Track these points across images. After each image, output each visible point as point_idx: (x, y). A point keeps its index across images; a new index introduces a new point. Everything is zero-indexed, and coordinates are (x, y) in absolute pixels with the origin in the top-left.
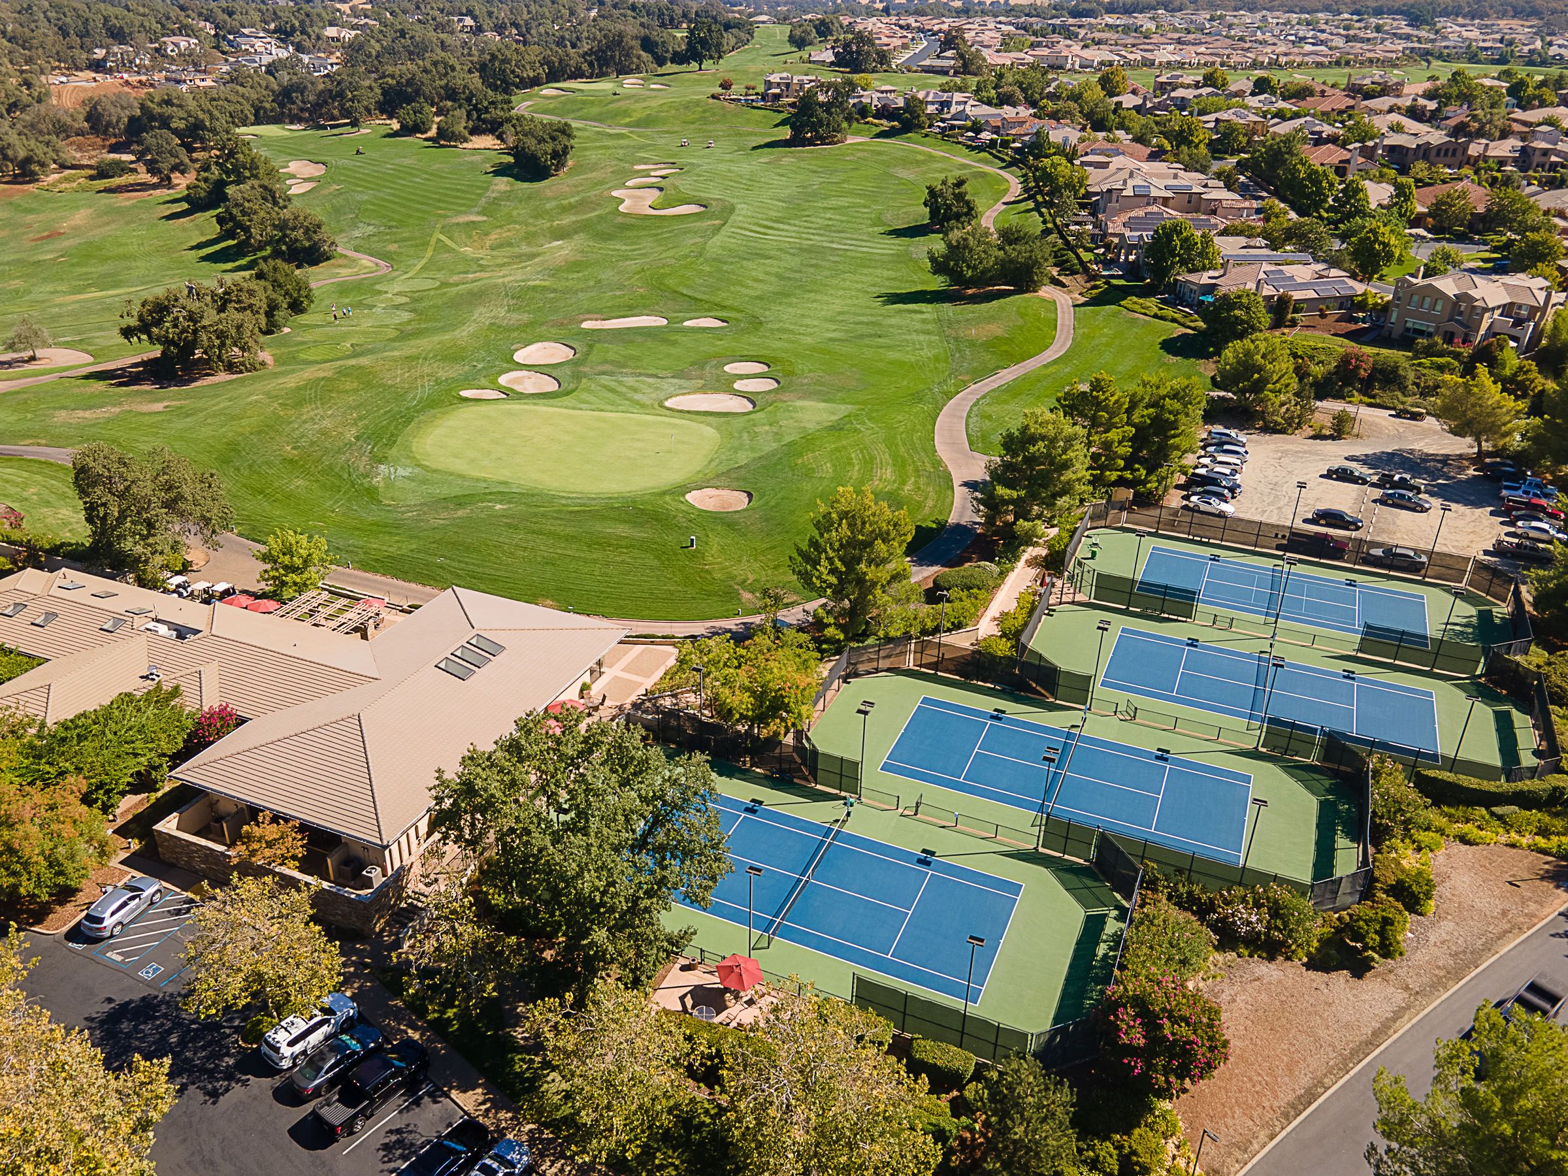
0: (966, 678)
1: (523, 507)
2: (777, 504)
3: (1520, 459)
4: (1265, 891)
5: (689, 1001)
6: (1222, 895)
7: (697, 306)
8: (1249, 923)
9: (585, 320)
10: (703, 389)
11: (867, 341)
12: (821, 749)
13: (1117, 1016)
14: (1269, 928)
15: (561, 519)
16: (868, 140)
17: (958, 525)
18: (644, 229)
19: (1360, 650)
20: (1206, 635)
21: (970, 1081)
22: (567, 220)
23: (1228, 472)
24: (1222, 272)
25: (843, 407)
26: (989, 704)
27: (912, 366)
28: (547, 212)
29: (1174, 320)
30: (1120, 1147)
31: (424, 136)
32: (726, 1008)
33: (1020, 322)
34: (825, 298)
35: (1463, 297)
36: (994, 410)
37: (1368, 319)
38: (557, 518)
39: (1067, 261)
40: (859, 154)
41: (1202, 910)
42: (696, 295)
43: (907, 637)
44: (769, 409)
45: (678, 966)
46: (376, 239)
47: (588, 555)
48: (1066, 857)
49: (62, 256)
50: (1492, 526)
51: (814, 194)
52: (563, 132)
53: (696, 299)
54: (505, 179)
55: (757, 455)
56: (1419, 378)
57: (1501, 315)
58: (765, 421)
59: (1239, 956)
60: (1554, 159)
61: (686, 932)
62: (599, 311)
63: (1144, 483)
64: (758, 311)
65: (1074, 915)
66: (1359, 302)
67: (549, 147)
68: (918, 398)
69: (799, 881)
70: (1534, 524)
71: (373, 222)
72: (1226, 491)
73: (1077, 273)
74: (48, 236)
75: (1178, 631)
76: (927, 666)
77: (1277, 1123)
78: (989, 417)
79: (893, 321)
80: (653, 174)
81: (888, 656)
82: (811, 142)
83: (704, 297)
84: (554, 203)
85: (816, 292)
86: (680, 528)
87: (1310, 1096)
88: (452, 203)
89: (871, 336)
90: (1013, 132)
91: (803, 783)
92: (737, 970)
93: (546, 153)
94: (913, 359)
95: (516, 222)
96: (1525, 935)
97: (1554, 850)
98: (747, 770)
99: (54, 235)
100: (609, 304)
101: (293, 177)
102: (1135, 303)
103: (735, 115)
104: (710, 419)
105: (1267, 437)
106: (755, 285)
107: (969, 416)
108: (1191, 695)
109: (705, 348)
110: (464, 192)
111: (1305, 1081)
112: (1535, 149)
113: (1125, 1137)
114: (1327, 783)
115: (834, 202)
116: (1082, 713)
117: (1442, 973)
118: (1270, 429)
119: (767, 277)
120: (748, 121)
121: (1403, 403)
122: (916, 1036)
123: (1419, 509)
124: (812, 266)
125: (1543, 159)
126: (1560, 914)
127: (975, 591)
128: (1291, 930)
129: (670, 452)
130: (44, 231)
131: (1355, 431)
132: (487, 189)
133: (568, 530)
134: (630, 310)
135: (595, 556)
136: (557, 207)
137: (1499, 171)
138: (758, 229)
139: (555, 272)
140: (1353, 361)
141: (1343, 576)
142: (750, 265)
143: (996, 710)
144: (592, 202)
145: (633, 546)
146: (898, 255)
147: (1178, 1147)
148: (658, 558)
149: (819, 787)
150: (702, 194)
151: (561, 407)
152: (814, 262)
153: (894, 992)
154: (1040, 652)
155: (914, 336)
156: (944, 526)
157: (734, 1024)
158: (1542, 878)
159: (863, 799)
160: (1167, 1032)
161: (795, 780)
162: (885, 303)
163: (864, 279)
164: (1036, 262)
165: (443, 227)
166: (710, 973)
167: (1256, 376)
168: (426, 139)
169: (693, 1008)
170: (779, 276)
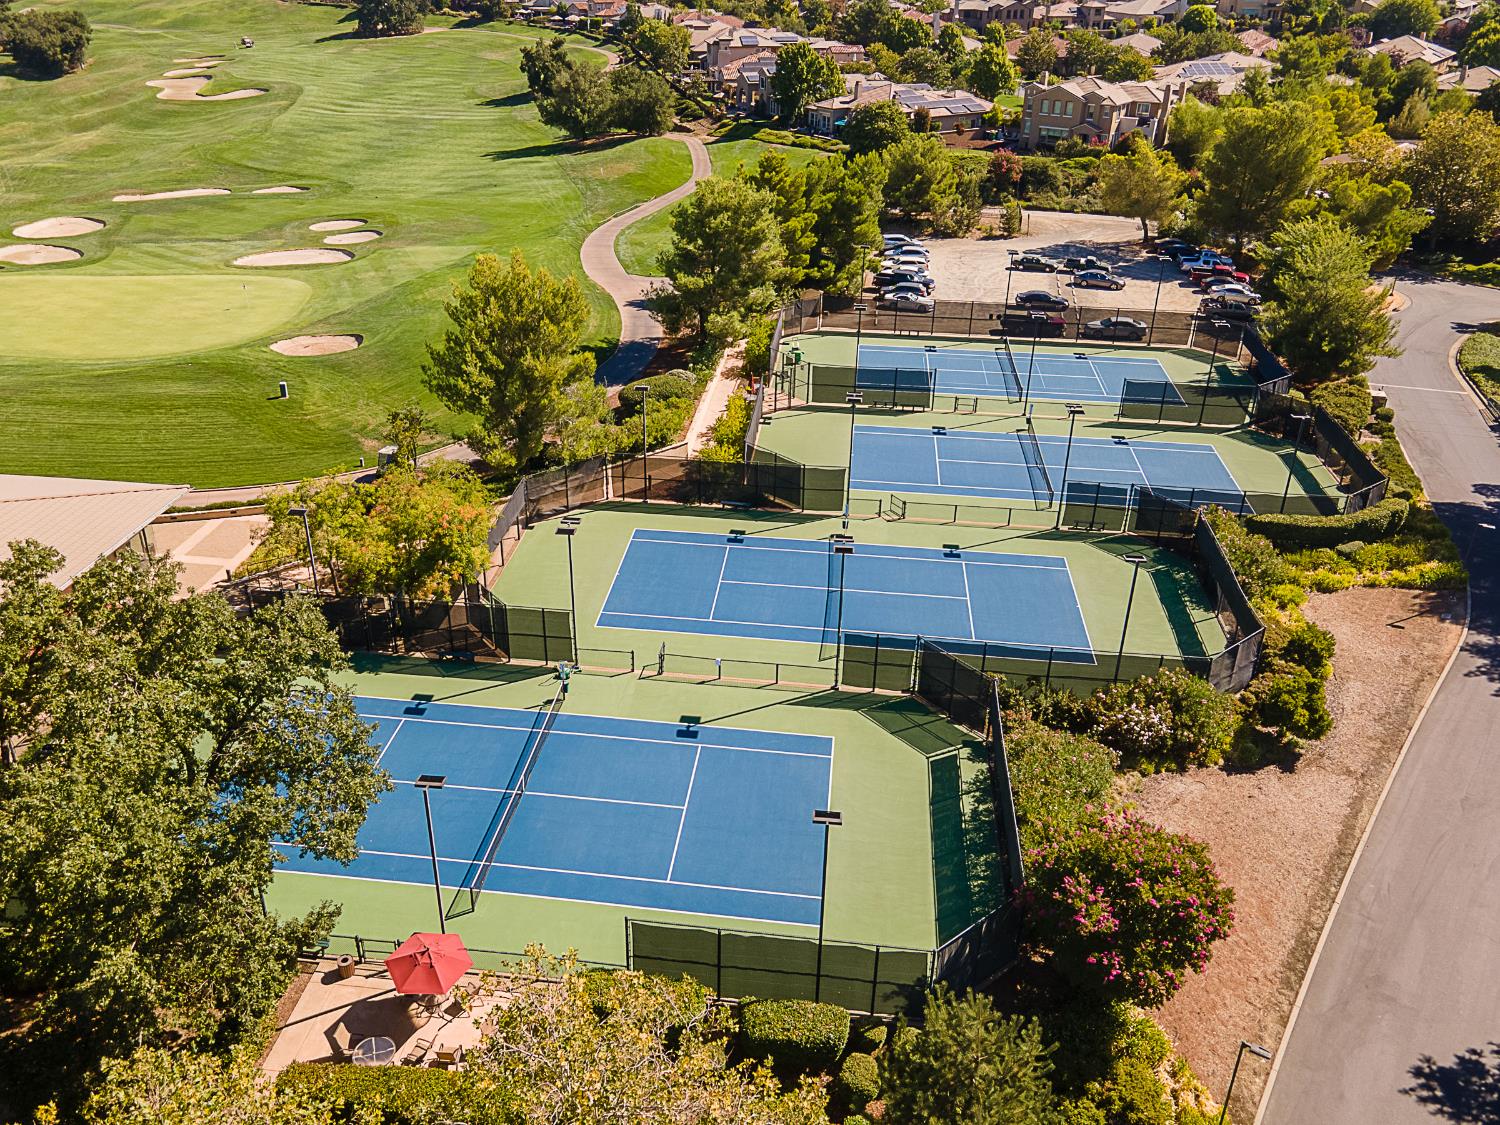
0: (685, 502)
1: (21, 378)
2: (397, 339)
3: (1186, 235)
4: (1155, 681)
5: (343, 1036)
6: (1099, 700)
7: (266, 175)
8: (1150, 726)
9: (118, 195)
10: (284, 247)
11: (481, 191)
12: (509, 602)
13: (1063, 891)
14: (1174, 728)
15: (80, 385)
16: (446, 30)
17: (633, 343)
18: (192, 115)
19: (1122, 414)
20: (949, 422)
21: (847, 1052)
22: (89, 113)
23: (914, 268)
24: (852, 97)
25: (465, 248)
26: (723, 526)
27: (540, 207)
28: (63, 107)
29: (814, 146)
30: (1104, 1103)
32: (413, 1029)
33: (652, 159)
34: (424, 161)
35: (1091, 97)
36: (642, 237)
37: (1001, 134)
38: (74, 385)
39: (687, 108)
40: (440, 43)
41: (1081, 724)
42: (266, 167)
43: (602, 461)
44: (372, 256)
45: (318, 976)
47: (125, 421)
48: (877, 691)
50: (1186, 295)
51: (395, 77)
52: (74, 23)
53: (266, 171)
54: (4, 77)
55: (363, 300)
56: (1067, 178)
57: (1126, 115)
58: (369, 267)
59: (1144, 775)
60: (1106, 17)
61: (320, 915)
62: (137, 186)
63: (833, 281)
64: (345, 177)
65: (915, 766)
66: (990, 118)
67: (57, 38)
68: (552, 232)
69: (506, 797)
70: (1227, 286)
72: (921, 286)
73: (701, 118)
75: (919, 422)
76: (633, 495)
77: (1281, 998)
78: (641, 244)
79: (507, 172)
80: (196, 65)
81: (580, 488)
82: (384, 33)
83: (276, 168)
84: (71, 99)
85: (413, 156)
86: (263, 379)
87: (1303, 949)
89: (485, 186)
90: (602, 13)
91: (490, 660)
92: (424, 960)
93: (54, 45)
94: (539, 200)
95: (22, 120)
96: (1441, 681)
97: (1419, 582)
98: (401, 658)
100: (151, 179)
102: (770, 134)
103: (292, 13)
104: (295, 272)
105: (940, 241)
106: (339, 154)
107: (616, 245)
108: (957, 481)
109: (284, 212)
111: (1290, 927)
112: (1090, 8)
113: (1108, 1084)
114: (1151, 552)
115: (419, 82)
116: (841, 521)
117: (1378, 745)
118: (942, 234)
119: (351, 147)
120: (308, 18)
121: (1058, 203)
122: (746, 999)
123: (1113, 286)
124: (403, 135)
125: (1098, 18)
126: (1462, 649)
127: (673, 399)
128: (1202, 726)
129: (245, 307)
131: (1024, 228)
133: (92, 397)
134: (180, 183)
135: (137, 421)
136: (77, 101)
137: (1062, 29)
138: (333, 108)
139: (76, 156)
140: (1005, 163)
141: (1070, 352)
142: (329, 137)
143: (732, 532)
144: (121, 94)
145: (197, 406)
146: (500, 119)
147: (1173, 1075)
148: (234, 414)
149: (513, 662)
150: (263, 82)
151: (85, 274)
152: (405, 131)
153: (696, 935)
154: (775, 451)
155: (536, 182)
156: (616, 345)
157: (431, 1056)
158: (1421, 614)
159: (581, 667)
160: (1147, 896)
161: (477, 659)
162: (494, 160)
163: (466, 142)
164: (657, 100)
166: (379, 974)
167: (918, 177)
169: (352, 1046)
170: (368, 146)
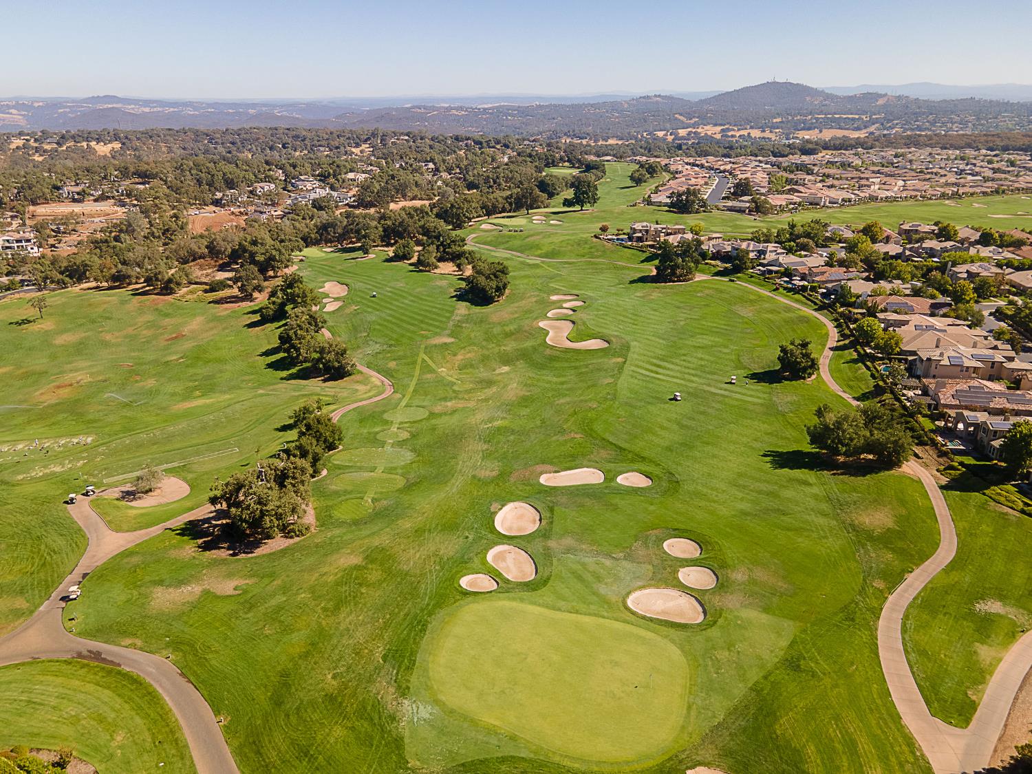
9: (541, 473)
11: (774, 519)
16: (710, 278)
18: (566, 361)
22: (510, 346)
25: (785, 624)
28: (495, 337)
31: (409, 262)
33: (904, 511)
34: (722, 453)
39: (912, 429)
40: (707, 292)
42: (620, 444)
46: (381, 356)
49: (182, 358)
51: (684, 331)
52: (503, 272)
54: (465, 304)
58: (721, 643)
64: (672, 467)
67: (494, 284)
68: (849, 615)
71: (379, 340)
73: (927, 445)
74: (176, 337)
79: (788, 493)
80: (565, 305)
82: (671, 279)
83: (627, 446)
84: (499, 329)
85: (712, 445)
88: (431, 325)
90: (817, 279)
93: (492, 288)
94: (823, 550)
95: (474, 344)
99: (179, 337)
100: (557, 454)
101: (327, 296)
103: (612, 252)
106: (663, 433)
107: (905, 650)
109: (641, 516)
110: (438, 314)
115: (700, 340)
119: (670, 425)
120: (622, 258)
124: (701, 413)
130: (173, 333)
132: (452, 312)
136: (502, 332)
138: (651, 368)
142: (654, 410)
144: (526, 331)
150: (604, 331)
152: (702, 408)
155: (814, 518)
162: (774, 466)
163: (745, 431)
165: (426, 348)
168: (411, 265)
170: (679, 424)
